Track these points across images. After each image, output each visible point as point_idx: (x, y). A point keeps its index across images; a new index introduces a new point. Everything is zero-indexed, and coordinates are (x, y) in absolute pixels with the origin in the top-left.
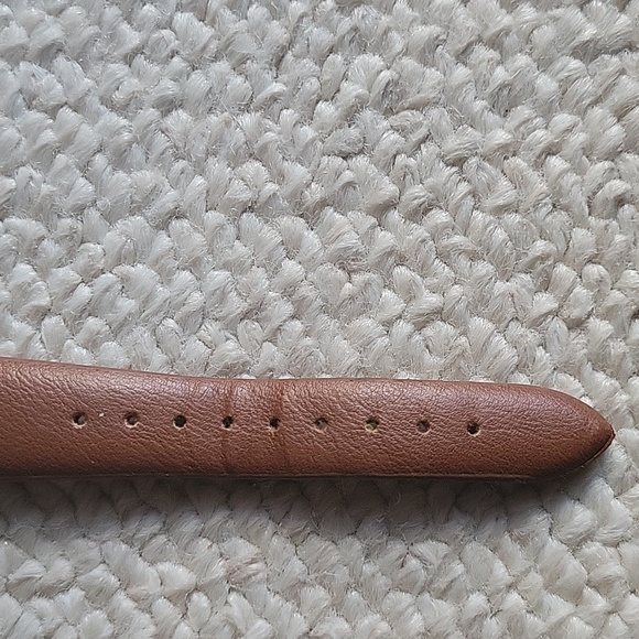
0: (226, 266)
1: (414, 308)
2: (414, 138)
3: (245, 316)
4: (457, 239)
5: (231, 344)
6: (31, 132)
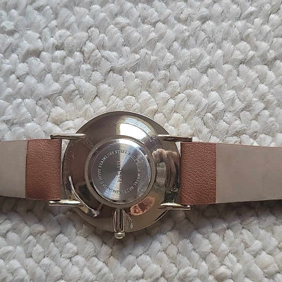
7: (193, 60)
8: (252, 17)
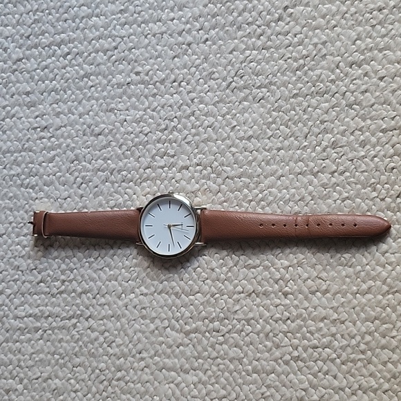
0: (294, 188)
1: (342, 197)
2: (340, 155)
3: (300, 200)
4: (352, 179)
5: (296, 207)
6: (246, 157)
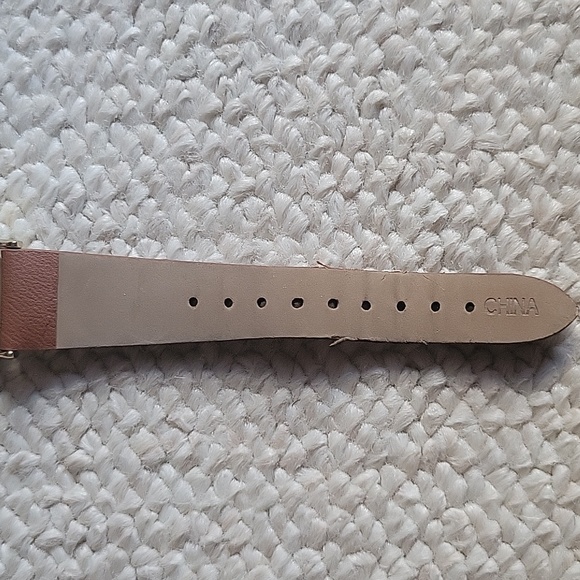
7: (36, 114)
8: (134, 44)
